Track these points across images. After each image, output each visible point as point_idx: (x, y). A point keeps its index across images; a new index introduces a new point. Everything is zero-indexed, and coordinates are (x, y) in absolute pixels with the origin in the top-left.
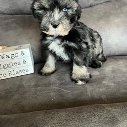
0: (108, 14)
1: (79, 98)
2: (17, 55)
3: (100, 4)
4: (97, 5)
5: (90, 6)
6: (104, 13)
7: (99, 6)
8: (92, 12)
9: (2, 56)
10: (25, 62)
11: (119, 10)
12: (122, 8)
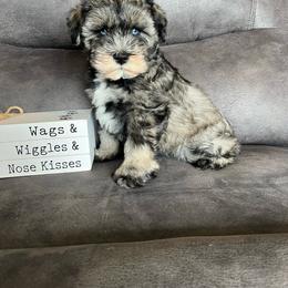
0: (233, 57)
1: (162, 223)
3: (218, 36)
4: (211, 36)
5: (198, 39)
6: (224, 55)
7: (215, 40)
8: (201, 51)
9: (33, 129)
11: (256, 50)
12: (262, 47)
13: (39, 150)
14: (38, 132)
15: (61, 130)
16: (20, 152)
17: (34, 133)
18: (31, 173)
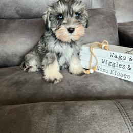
9: (112, 54)
10: (129, 68)
13: (111, 64)
14: (113, 56)
15: (125, 58)
16: (103, 62)
17: (111, 56)
18: (105, 73)
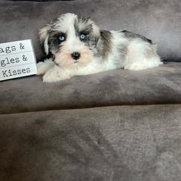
2: (14, 48)
10: (25, 59)
